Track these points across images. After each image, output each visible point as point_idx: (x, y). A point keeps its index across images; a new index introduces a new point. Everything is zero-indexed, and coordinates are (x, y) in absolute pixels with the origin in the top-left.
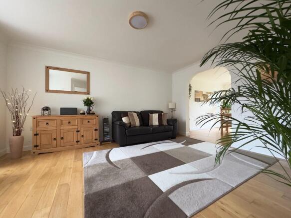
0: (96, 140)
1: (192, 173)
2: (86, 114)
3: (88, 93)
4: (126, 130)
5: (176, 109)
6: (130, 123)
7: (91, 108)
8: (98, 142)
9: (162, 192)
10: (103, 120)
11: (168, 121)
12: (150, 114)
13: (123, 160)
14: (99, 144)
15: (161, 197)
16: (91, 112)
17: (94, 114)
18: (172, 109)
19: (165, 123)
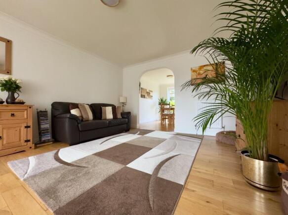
0: (27, 141)
1: (162, 154)
2: (5, 103)
3: (9, 72)
4: (78, 124)
5: (127, 104)
6: (82, 116)
7: (16, 95)
8: (30, 144)
9: (150, 175)
10: (38, 113)
11: (122, 114)
12: (103, 108)
13: (85, 158)
14: (33, 147)
15: (152, 179)
16: (16, 101)
17: (23, 103)
18: (123, 103)
19: (119, 116)
